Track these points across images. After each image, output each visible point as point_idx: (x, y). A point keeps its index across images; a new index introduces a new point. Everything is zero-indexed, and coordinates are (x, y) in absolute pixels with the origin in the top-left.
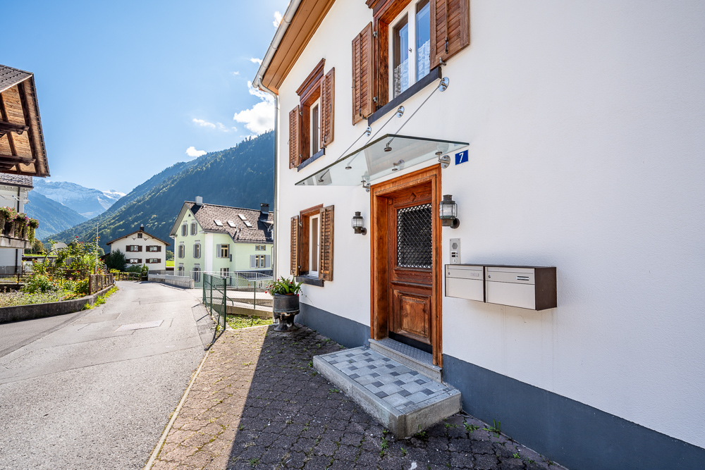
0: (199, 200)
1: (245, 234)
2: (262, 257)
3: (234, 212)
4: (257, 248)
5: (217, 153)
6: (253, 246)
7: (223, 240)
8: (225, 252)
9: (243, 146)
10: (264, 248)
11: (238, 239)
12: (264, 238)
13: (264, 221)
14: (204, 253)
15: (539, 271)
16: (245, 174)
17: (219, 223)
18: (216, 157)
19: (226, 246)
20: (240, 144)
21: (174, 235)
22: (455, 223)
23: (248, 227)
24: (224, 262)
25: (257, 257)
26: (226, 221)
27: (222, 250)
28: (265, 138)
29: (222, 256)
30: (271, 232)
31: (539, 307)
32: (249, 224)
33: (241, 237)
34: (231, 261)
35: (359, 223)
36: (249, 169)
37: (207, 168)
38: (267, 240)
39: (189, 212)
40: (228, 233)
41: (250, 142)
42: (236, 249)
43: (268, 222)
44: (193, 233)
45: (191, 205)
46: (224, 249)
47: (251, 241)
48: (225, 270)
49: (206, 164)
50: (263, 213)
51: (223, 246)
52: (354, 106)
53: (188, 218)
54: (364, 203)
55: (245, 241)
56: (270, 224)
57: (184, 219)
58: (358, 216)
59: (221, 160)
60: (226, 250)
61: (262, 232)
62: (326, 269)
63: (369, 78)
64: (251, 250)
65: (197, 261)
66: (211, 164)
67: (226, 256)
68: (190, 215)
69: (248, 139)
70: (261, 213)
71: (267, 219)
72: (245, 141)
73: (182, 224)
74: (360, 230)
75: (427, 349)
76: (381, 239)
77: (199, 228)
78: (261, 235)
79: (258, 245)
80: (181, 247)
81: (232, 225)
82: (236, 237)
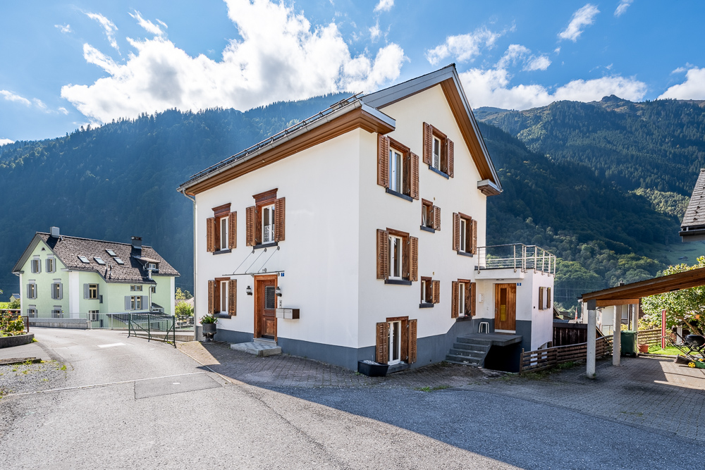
0: (55, 231)
1: (117, 273)
2: (138, 298)
3: (100, 247)
4: (132, 288)
5: (33, 144)
6: (128, 286)
7: (91, 278)
8: (93, 292)
9: (77, 137)
10: (140, 289)
11: (110, 278)
12: (140, 278)
13: (138, 257)
14: (68, 294)
15: (294, 310)
16: (82, 179)
17: (85, 260)
18: (33, 149)
19: (94, 286)
20: (73, 135)
21: (19, 271)
22: (280, 295)
23: (119, 264)
24: (93, 304)
25: (132, 298)
26: (92, 257)
27: (90, 290)
28: (112, 130)
29: (91, 297)
30: (148, 271)
31: (293, 318)
32: (120, 261)
33: (113, 276)
34: (101, 302)
35: (249, 291)
36: (88, 172)
37: (18, 164)
38: (144, 280)
39: (41, 244)
40: (98, 272)
41: (88, 133)
42: (108, 290)
43: (142, 258)
44: (50, 269)
45: (46, 238)
46: (92, 289)
47: (125, 281)
48: (94, 312)
49: (16, 159)
50: (135, 247)
51: (91, 286)
52: (247, 239)
53: (40, 252)
54: (251, 282)
55: (117, 281)
56: (146, 262)
57: (34, 253)
58: (249, 288)
59: (42, 154)
60: (94, 291)
61: (137, 271)
62: (232, 310)
63: (254, 229)
64: (125, 291)
65: (57, 302)
66: (25, 160)
67: (94, 296)
68: (43, 249)
69: (85, 128)
70: (133, 247)
71: (140, 254)
72: (80, 130)
73: (31, 258)
74: (250, 294)
75: (272, 338)
76: (258, 297)
77: (59, 265)
78: (136, 274)
79: (133, 285)
80: (31, 286)
81: (100, 261)
82: (108, 275)
